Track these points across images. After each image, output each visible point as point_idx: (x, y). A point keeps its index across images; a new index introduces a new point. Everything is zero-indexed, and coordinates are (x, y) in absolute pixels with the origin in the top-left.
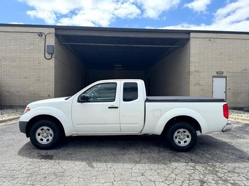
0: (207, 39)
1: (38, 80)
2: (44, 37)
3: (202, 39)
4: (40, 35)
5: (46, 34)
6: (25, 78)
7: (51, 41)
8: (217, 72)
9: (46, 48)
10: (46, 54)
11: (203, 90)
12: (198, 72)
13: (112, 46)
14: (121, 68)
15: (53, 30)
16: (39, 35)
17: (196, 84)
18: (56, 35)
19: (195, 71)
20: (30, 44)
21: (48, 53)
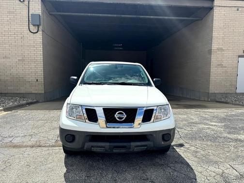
0: (234, 8)
1: (23, 60)
2: (26, 2)
3: (228, 9)
6: (6, 57)
7: (37, 8)
9: (30, 17)
10: (31, 26)
11: (226, 72)
12: (221, 50)
13: (114, 17)
14: (121, 48)
16: (20, 1)
17: (218, 65)
19: (218, 49)
20: (9, 12)
21: (34, 25)
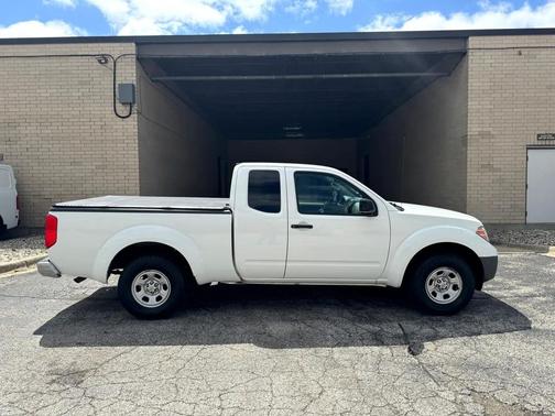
0: (512, 52)
1: (104, 167)
2: (111, 64)
4: (103, 59)
5: (115, 57)
6: (74, 163)
7: (129, 73)
8: (539, 136)
9: (117, 90)
10: (119, 105)
11: (501, 181)
12: (488, 135)
15: (131, 48)
16: (100, 61)
17: (483, 166)
18: (139, 59)
19: (482, 135)
20: (81, 83)
21: (123, 104)
